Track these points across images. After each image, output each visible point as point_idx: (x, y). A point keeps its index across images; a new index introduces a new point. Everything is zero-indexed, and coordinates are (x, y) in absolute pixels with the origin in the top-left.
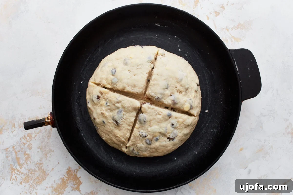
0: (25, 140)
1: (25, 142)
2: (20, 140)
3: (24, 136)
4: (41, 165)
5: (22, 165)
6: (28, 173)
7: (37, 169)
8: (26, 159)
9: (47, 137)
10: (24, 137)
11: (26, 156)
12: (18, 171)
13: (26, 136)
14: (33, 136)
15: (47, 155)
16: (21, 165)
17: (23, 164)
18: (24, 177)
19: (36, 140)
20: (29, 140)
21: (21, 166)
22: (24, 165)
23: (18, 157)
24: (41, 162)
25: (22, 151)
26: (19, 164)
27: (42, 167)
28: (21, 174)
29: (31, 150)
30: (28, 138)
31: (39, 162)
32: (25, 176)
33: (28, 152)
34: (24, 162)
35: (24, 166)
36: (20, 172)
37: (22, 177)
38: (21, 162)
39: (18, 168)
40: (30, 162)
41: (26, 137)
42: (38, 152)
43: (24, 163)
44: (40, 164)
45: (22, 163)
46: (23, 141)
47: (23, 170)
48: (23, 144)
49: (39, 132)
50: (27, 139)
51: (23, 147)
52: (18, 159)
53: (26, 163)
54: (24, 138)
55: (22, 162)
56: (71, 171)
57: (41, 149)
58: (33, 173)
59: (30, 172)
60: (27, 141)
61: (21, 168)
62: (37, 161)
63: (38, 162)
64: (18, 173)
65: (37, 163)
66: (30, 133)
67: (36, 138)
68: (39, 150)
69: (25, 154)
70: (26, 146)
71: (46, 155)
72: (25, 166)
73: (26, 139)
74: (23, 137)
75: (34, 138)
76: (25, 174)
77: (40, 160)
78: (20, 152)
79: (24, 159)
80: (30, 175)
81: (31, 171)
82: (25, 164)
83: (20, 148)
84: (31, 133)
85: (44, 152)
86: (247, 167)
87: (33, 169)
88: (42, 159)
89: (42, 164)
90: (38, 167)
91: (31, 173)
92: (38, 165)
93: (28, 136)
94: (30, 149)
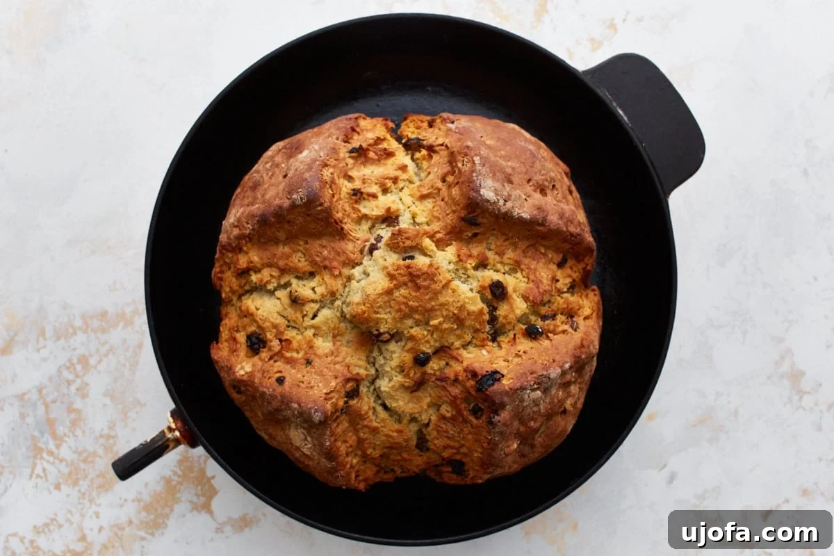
0: (71, 372)
1: (71, 377)
2: (59, 371)
3: (70, 360)
4: (111, 441)
5: (61, 439)
6: (76, 461)
7: (101, 452)
8: (74, 423)
9: (128, 366)
10: (68, 364)
11: (73, 416)
12: (51, 453)
13: (75, 361)
14: (92, 362)
15: (128, 415)
16: (59, 440)
17: (65, 435)
18: (66, 470)
19: (99, 372)
20: (81, 374)
21: (58, 442)
22: (66, 439)
23: (52, 416)
24: (112, 433)
25: (62, 402)
26: (54, 436)
27: (115, 444)
28: (57, 462)
29: (87, 400)
30: (79, 367)
31: (106, 431)
32: (69, 469)
33: (78, 404)
34: (66, 430)
35: (66, 442)
36: (56, 457)
37: (60, 471)
38: (58, 431)
39: (52, 446)
40: (84, 432)
41: (73, 365)
42: (105, 405)
43: (67, 434)
44: (108, 437)
45: (62, 434)
46: (68, 375)
47: (65, 452)
48: (66, 384)
49: (108, 351)
50: (78, 370)
51: (65, 391)
52: (51, 423)
53: (73, 433)
54: (68, 368)
55: (61, 430)
56: (191, 459)
57: (112, 397)
58: (90, 459)
59: (82, 458)
60: (77, 376)
61: (58, 447)
62: (102, 429)
63: (103, 433)
64: (51, 459)
65: (101, 436)
66: (84, 356)
67: (100, 367)
68: (108, 401)
69: (70, 410)
70: (73, 388)
71: (125, 414)
72: (70, 441)
73: (75, 369)
74: (65, 365)
75: (95, 367)
76: (69, 462)
77: (110, 428)
78: (58, 404)
79: (68, 423)
80: (82, 466)
81: (85, 455)
82: (69, 437)
83: (56, 394)
84: (87, 354)
85: (120, 407)
86: (665, 466)
87: (91, 449)
88: (114, 425)
89: (113, 437)
90: (103, 445)
91: (85, 461)
92: (102, 441)
93: (79, 361)
94: (84, 396)
